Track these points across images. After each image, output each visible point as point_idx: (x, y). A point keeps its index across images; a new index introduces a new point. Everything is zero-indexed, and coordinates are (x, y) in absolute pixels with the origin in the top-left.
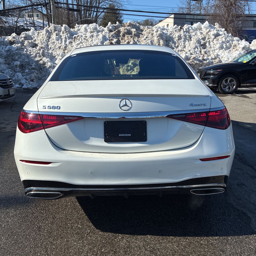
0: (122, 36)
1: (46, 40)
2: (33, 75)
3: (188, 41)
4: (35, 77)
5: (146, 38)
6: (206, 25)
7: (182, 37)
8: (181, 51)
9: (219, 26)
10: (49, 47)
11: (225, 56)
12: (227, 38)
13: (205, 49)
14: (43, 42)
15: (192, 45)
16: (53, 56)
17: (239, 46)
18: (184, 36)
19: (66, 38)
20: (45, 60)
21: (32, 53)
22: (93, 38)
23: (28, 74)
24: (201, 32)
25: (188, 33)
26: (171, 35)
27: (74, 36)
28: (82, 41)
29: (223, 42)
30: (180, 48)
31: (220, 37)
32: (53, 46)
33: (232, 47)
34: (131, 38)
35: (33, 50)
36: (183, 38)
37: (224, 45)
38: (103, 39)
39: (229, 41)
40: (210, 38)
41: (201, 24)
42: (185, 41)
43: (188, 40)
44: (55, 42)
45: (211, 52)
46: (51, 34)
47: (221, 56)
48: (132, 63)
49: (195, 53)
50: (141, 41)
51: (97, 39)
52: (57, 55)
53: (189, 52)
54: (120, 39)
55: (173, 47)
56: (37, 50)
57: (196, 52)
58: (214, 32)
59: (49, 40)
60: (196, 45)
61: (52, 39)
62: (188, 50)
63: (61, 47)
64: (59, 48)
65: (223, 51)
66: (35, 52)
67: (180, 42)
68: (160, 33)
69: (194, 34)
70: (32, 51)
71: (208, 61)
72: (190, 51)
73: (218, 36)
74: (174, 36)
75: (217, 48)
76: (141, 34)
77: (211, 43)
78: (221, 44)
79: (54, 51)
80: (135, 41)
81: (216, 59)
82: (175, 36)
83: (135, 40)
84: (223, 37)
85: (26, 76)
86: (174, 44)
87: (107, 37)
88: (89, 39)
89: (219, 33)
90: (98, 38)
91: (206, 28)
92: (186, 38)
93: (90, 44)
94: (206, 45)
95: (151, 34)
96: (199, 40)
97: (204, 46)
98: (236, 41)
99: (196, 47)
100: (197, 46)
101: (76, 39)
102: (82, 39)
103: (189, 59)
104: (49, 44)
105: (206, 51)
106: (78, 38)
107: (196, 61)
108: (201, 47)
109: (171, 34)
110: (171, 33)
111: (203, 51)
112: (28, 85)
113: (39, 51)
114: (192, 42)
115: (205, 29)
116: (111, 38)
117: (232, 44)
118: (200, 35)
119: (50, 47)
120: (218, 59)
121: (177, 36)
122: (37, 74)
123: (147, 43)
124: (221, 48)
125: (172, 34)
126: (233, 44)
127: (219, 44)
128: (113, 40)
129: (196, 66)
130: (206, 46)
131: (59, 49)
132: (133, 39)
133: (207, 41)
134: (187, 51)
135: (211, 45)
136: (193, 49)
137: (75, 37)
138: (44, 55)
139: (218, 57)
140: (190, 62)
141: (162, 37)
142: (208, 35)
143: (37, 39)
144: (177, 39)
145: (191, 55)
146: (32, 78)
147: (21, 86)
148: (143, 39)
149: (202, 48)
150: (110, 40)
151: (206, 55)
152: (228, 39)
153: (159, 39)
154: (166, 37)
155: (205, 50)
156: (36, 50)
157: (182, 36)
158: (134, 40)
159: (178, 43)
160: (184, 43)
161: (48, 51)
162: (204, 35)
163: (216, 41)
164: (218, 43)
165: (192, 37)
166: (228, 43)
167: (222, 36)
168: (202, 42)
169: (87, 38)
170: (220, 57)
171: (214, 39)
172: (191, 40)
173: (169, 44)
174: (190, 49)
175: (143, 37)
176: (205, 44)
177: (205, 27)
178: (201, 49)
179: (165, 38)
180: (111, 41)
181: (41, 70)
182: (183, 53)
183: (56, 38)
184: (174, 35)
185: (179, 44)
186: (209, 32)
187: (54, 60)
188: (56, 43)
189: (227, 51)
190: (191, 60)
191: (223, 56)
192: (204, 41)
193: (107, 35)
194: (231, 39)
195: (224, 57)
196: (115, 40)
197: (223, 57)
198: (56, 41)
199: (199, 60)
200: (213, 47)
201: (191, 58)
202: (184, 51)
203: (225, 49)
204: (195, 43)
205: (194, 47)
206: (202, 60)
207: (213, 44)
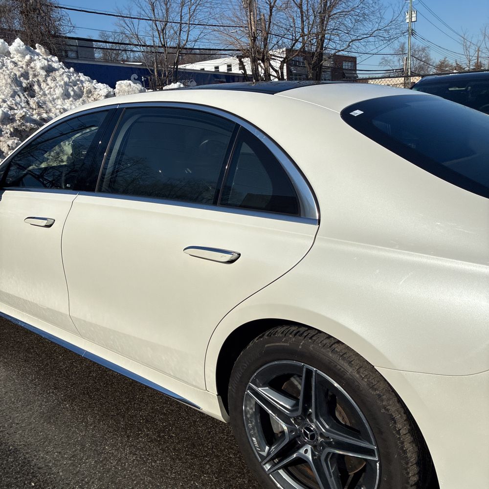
6: (19, 46)
9: (46, 51)
12: (70, 76)
13: (36, 98)
17: (96, 93)
24: (13, 60)
29: (66, 84)
31: (57, 73)
33: (85, 94)
37: (70, 90)
39: (76, 82)
40: (38, 76)
41: (6, 43)
53: (5, 104)
57: (19, 104)
58: (42, 62)
60: (14, 88)
65: (72, 101)
72: (6, 101)
73: (52, 72)
75: (57, 95)
77: (43, 85)
78: (63, 88)
84: (63, 74)
89: (51, 66)
91: (20, 53)
96: (16, 79)
97: (29, 91)
98: (87, 83)
99: (15, 93)
100: (18, 90)
103: (11, 119)
105: (39, 102)
108: (25, 94)
111: (32, 101)
115: (19, 55)
117: (82, 88)
118: (13, 67)
124: (66, 95)
126: (85, 88)
127: (61, 89)
130: (34, 91)
136: (11, 99)
142: (32, 68)
145: (11, 110)
149: (27, 95)
151: (42, 109)
152: (73, 78)
155: (37, 100)
162: (22, 67)
163: (52, 81)
164: (57, 85)
166: (76, 87)
167: (61, 72)
168: (24, 83)
176: (30, 86)
177: (18, 51)
178: (26, 98)
186: (31, 63)
190: (17, 122)
192: (28, 81)
200: (50, 93)
203: (74, 99)
204: (10, 85)
205: (12, 93)
206: (40, 121)
207: (48, 87)
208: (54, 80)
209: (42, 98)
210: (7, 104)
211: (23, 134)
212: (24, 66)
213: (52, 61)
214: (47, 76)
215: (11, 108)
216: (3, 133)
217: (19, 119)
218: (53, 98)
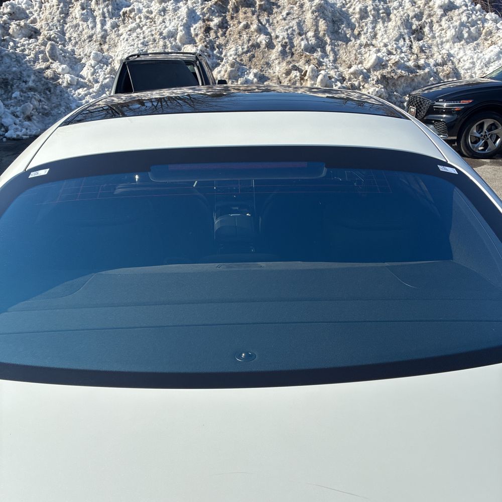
0: (232, 9)
1: (59, 21)
2: (30, 107)
3: (383, 23)
4: (35, 110)
5: (288, 14)
7: (370, 13)
8: (367, 45)
10: (67, 38)
11: (465, 58)
12: (471, 15)
13: (422, 41)
14: (53, 25)
15: (391, 31)
16: (75, 58)
17: (497, 35)
18: (374, 9)
19: (103, 14)
20: (58, 68)
21: (27, 52)
22: (167, 17)
23: (19, 102)
25: (382, 3)
26: (344, 7)
27: (123, 11)
28: (141, 21)
29: (462, 25)
30: (364, 38)
31: (457, 12)
32: (75, 35)
33: (482, 37)
34: (253, 14)
35: (29, 44)
36: (371, 16)
37: (465, 31)
38: (188, 17)
39: (477, 21)
40: (433, 16)
42: (375, 22)
43: (382, 18)
44: (79, 26)
45: (435, 49)
46: (70, 6)
47: (458, 57)
48: (255, 75)
49: (399, 51)
50: (275, 21)
51: (175, 19)
52: (86, 55)
53: (385, 48)
54: (228, 18)
55: (348, 36)
56: (37, 43)
57: (400, 49)
59: (65, 21)
60: (402, 30)
61: (72, 18)
62: (382, 44)
63: (94, 37)
64: (90, 39)
65: (463, 45)
66: (34, 49)
67: (364, 24)
68: (320, 4)
69: (396, 4)
70: (26, 46)
71: (427, 70)
72: (388, 46)
73: (451, 10)
74: (351, 10)
75: (448, 38)
76: (276, 4)
77: (436, 27)
78: (457, 30)
79: (77, 46)
80: (261, 23)
81: (446, 64)
82: (354, 9)
83: (262, 21)
84: (462, 13)
85: (14, 106)
86: (351, 30)
87: (198, 13)
88: (156, 17)
89: (453, 3)
90: (179, 15)
92: (379, 14)
93: (160, 29)
94: (424, 32)
95: (298, 4)
96: (408, 20)
97: (418, 34)
98: (491, 22)
99: (401, 36)
100: (404, 33)
101: (127, 18)
102: (140, 18)
103: (383, 65)
104: (65, 28)
105: (424, 46)
106: (132, 16)
107: (399, 71)
108: (412, 37)
109: (344, 4)
110: (344, 2)
112: (20, 128)
113: (43, 48)
114: (391, 25)
116: (207, 16)
117: (482, 29)
118: (409, 7)
119: (68, 35)
120: (450, 63)
121: (357, 10)
122: (40, 101)
123: (289, 28)
124: (458, 38)
125: (347, 4)
126: (486, 28)
127: (454, 30)
128: (212, 20)
129: (399, 82)
130: (423, 34)
131: (90, 41)
132: (258, 17)
133: (427, 21)
134: (379, 46)
135: (434, 32)
136: (394, 42)
137: (124, 13)
138: (54, 57)
139: (451, 60)
140: (388, 72)
141: (323, 13)
142: (429, 7)
143: (38, 18)
144: (357, 16)
145: (388, 55)
146: (28, 113)
147: (3, 132)
148: (281, 17)
149: (414, 38)
150: (204, 21)
151: (423, 54)
152: (474, 17)
153: (317, 17)
154: (333, 13)
155: (421, 44)
156: (36, 45)
157: (369, 9)
158: (259, 20)
159: (359, 26)
160: (374, 28)
161: (65, 46)
162: (419, 7)
163: (447, 22)
164: (451, 25)
165: (392, 11)
166: (474, 28)
167: (461, 10)
168: (415, 24)
169: (153, 15)
170: (455, 60)
171: (442, 16)
172: (390, 20)
173: (339, 28)
174: (386, 41)
175: (281, 13)
176: (421, 28)
178: (411, 41)
179: (330, 14)
180: (206, 22)
181: (48, 93)
182: (370, 51)
183: (82, 14)
184: (350, 7)
185: (363, 30)
186: (431, 1)
187: (79, 68)
188: (81, 26)
189: (471, 46)
190: (389, 68)
191: (462, 58)
192: (420, 23)
193: (197, 8)
194: (479, 17)
195: (464, 61)
196: (216, 20)
197: (461, 60)
198: (81, 23)
199: (408, 69)
200: (440, 36)
201: (390, 63)
202: (373, 45)
203: (466, 42)
204: (399, 27)
205: (397, 36)
206: (414, 68)
207: (440, 28)
208: (450, 19)
211: (389, 81)
214: (444, 15)
215: (390, 53)
216: (369, 79)
217: (391, 65)
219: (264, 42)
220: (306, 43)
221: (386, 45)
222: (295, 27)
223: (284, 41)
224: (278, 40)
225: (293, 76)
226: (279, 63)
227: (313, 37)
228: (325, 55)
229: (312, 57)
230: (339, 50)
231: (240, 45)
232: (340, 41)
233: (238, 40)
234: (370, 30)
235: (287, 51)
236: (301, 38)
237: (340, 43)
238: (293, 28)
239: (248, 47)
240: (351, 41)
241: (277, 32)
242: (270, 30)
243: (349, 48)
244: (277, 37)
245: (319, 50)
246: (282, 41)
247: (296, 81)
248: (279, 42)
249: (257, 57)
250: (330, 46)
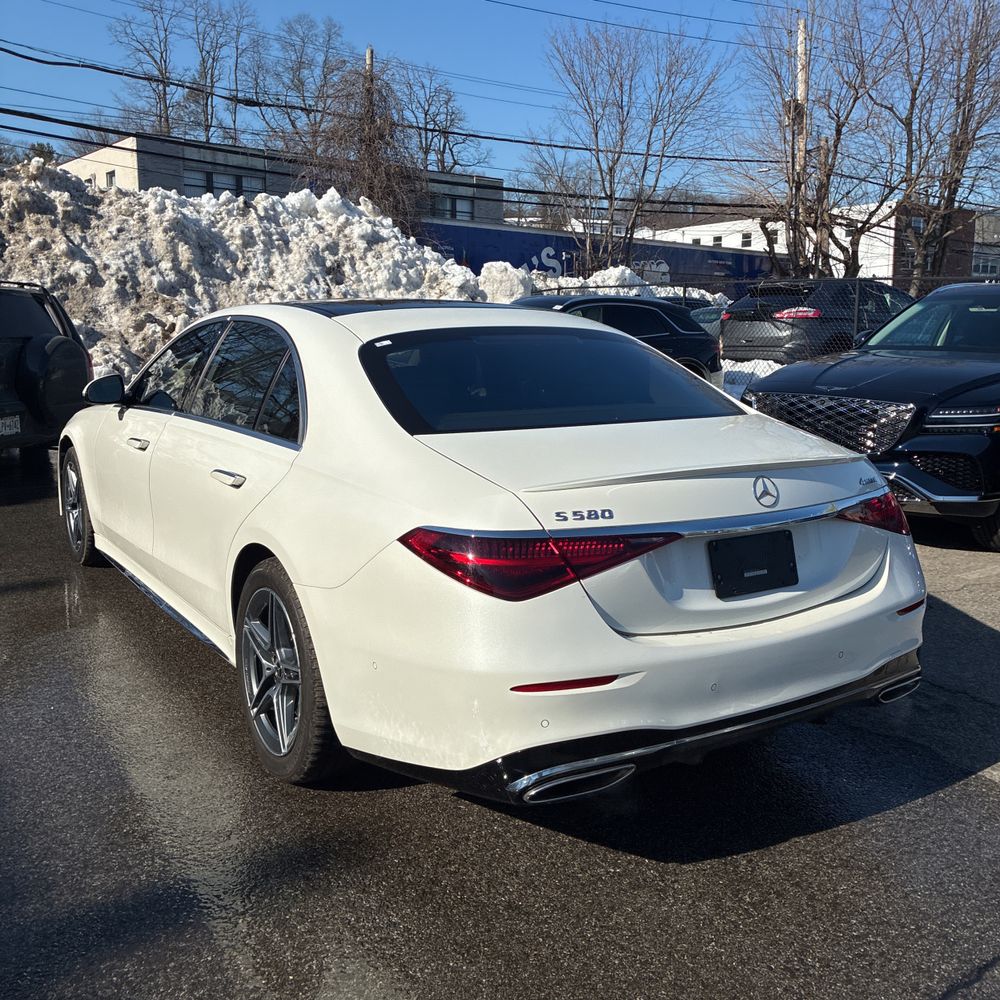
0: (10, 215)
3: (281, 254)
5: (120, 230)
6: (332, 201)
7: (257, 239)
8: (261, 287)
9: (374, 208)
12: (406, 251)
13: (343, 285)
15: (297, 267)
17: (445, 281)
18: (263, 232)
24: (319, 222)
25: (273, 225)
26: (215, 227)
29: (396, 264)
30: (254, 276)
31: (385, 246)
33: (426, 283)
36: (260, 243)
37: (402, 274)
39: (415, 260)
40: (353, 249)
41: (313, 196)
42: (268, 252)
43: (278, 247)
45: (364, 297)
50: (97, 241)
53: (292, 294)
54: (3, 229)
55: (228, 271)
57: (315, 295)
58: (364, 227)
60: (311, 267)
62: (286, 287)
67: (251, 254)
68: (175, 218)
69: (294, 228)
72: (297, 289)
73: (377, 243)
74: (224, 233)
75: (379, 283)
76: (95, 213)
77: (359, 265)
78: (391, 271)
80: (74, 244)
82: (232, 231)
83: (72, 238)
84: (394, 247)
86: (232, 262)
89: (377, 233)
91: (332, 211)
92: (272, 241)
94: (343, 272)
95: (136, 216)
96: (318, 253)
97: (336, 274)
98: (433, 263)
99: (311, 277)
100: (316, 272)
105: (347, 292)
108: (327, 278)
109: (213, 222)
110: (213, 218)
111: (336, 291)
114: (293, 258)
115: (330, 214)
117: (423, 272)
118: (316, 234)
121: (237, 232)
123: (127, 253)
124: (394, 283)
125: (218, 222)
126: (428, 271)
127: (386, 272)
130: (343, 274)
132: (64, 231)
133: (345, 256)
134: (281, 289)
135: (358, 273)
136: (303, 285)
141: (182, 232)
142: (345, 236)
144: (238, 242)
148: (108, 235)
149: (331, 280)
152: (410, 254)
153: (173, 238)
154: (198, 234)
155: (344, 290)
157: (255, 232)
158: (67, 236)
159: (244, 257)
160: (267, 261)
162: (330, 235)
163: (374, 259)
164: (382, 265)
165: (291, 238)
166: (413, 270)
167: (391, 244)
168: (329, 262)
172: (290, 251)
173: (214, 258)
174: (290, 281)
175: (106, 227)
176: (338, 266)
177: (329, 208)
178: (328, 285)
179: (194, 235)
182: (268, 295)
184: (224, 227)
185: (251, 264)
186: (346, 227)
189: (414, 296)
192: (336, 258)
194: (417, 255)
200: (368, 279)
202: (272, 288)
203: (406, 289)
204: (306, 262)
205: (306, 275)
207: (367, 268)
208: (378, 256)
209: (354, 287)
210: (295, 294)
212: (334, 233)
213: (383, 226)
214: (368, 249)
218: (372, 287)
219: (83, 274)
220: (161, 278)
221: (291, 289)
222: (137, 253)
223: (120, 274)
224: (108, 272)
225: (150, 333)
226: (117, 310)
227: (171, 270)
228: (195, 300)
229: (174, 303)
230: (216, 293)
231: (35, 277)
232: (218, 278)
233: (31, 268)
234: (262, 264)
235: (128, 290)
236: (150, 270)
237: (217, 281)
238: (135, 254)
239: (53, 281)
240: (234, 279)
241: (104, 259)
242: (90, 254)
243: (232, 290)
244: (106, 267)
245: (184, 291)
246: (117, 273)
247: (155, 341)
248: (112, 275)
249: (73, 298)
250: (201, 286)
